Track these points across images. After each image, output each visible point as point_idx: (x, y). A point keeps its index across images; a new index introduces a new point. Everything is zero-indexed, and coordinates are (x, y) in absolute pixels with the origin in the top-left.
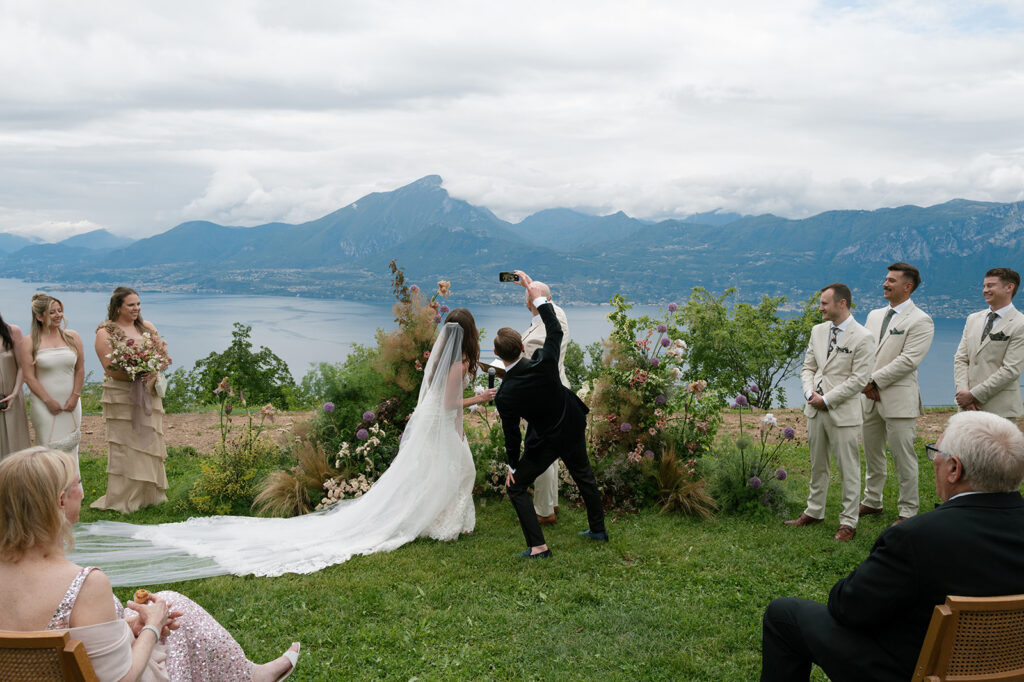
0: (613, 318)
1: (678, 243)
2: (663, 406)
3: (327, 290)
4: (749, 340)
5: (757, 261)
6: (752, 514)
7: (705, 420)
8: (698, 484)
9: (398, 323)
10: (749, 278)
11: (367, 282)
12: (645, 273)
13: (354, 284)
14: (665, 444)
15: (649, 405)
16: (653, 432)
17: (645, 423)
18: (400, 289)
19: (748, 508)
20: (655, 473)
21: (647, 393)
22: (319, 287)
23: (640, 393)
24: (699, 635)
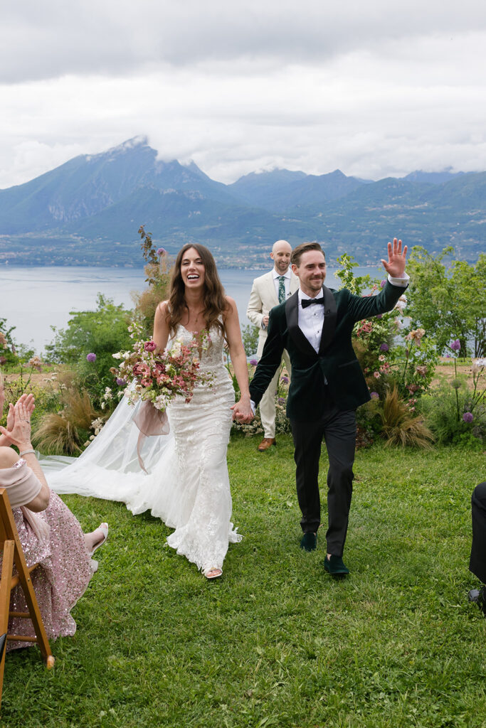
0: (341, 275)
1: (397, 202)
2: (387, 353)
3: (36, 257)
4: (466, 297)
5: (479, 219)
6: (465, 444)
7: (424, 365)
8: (418, 419)
9: (148, 282)
10: (471, 237)
11: (76, 248)
12: (363, 234)
13: (64, 250)
14: (388, 385)
15: (373, 352)
16: (377, 375)
17: (371, 368)
18: (149, 252)
19: (461, 439)
20: (380, 411)
21: (372, 342)
22: (28, 253)
23: (365, 341)
24: (419, 527)
